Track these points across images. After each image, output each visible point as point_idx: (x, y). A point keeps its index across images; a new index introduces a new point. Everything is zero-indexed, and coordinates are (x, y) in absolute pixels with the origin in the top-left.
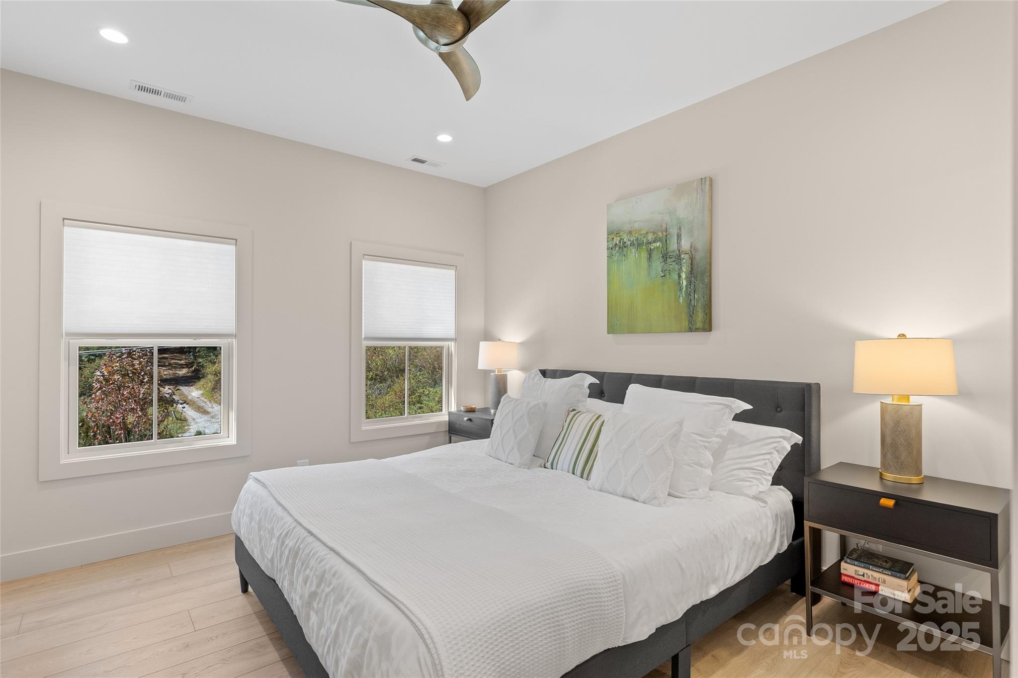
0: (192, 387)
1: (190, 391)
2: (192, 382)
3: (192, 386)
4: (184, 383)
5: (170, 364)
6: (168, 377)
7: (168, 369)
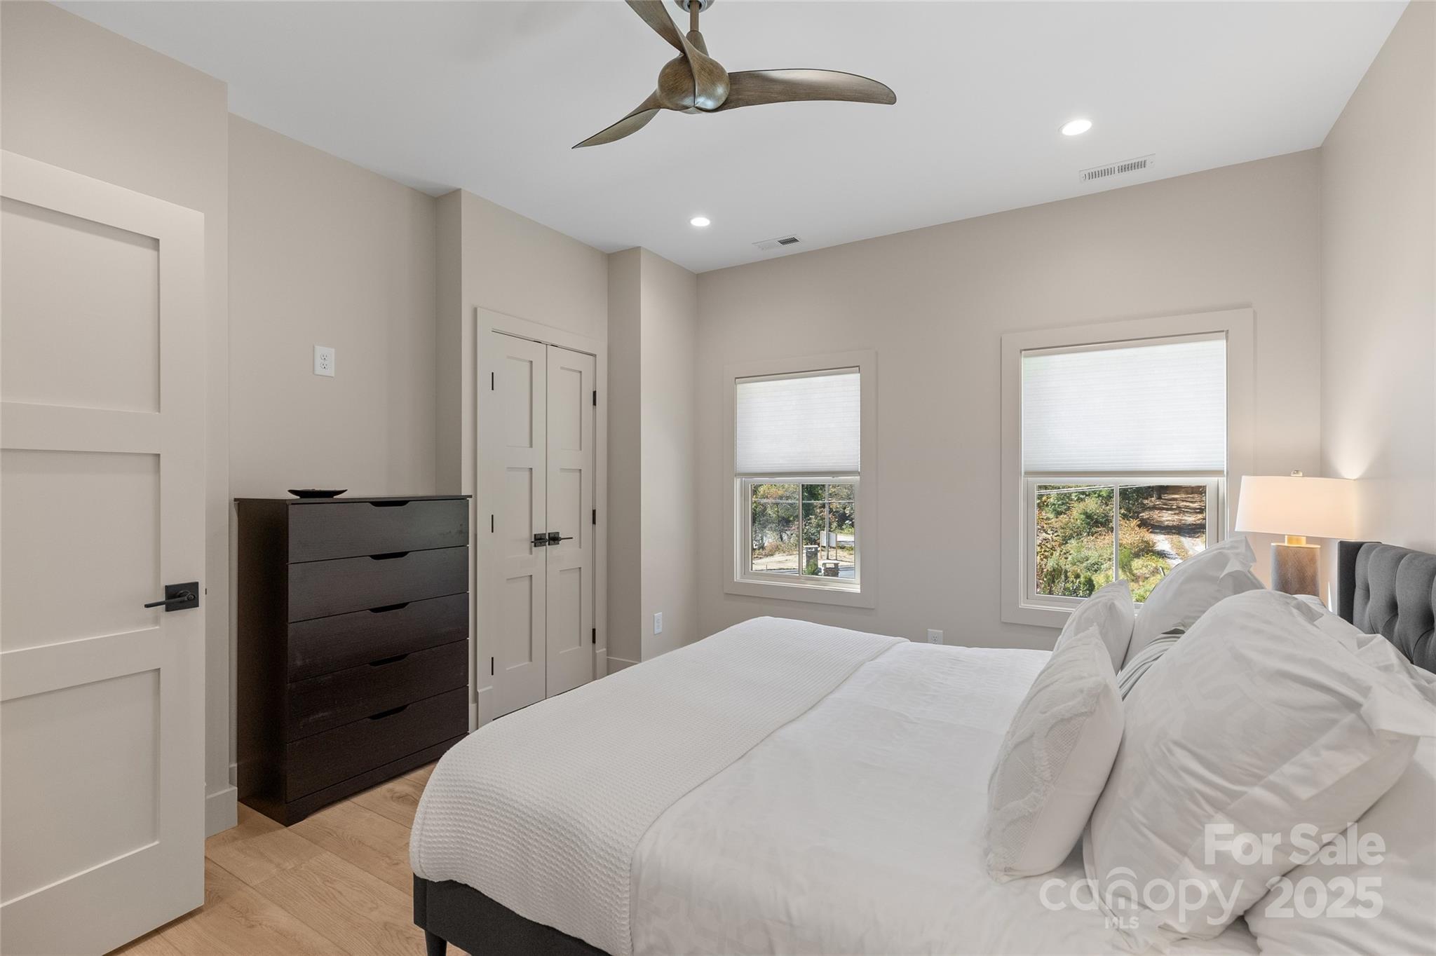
0: (1197, 539)
1: (1193, 544)
2: (1200, 532)
3: (1198, 537)
4: (1188, 533)
5: (1179, 508)
6: (1171, 524)
7: (1175, 514)
